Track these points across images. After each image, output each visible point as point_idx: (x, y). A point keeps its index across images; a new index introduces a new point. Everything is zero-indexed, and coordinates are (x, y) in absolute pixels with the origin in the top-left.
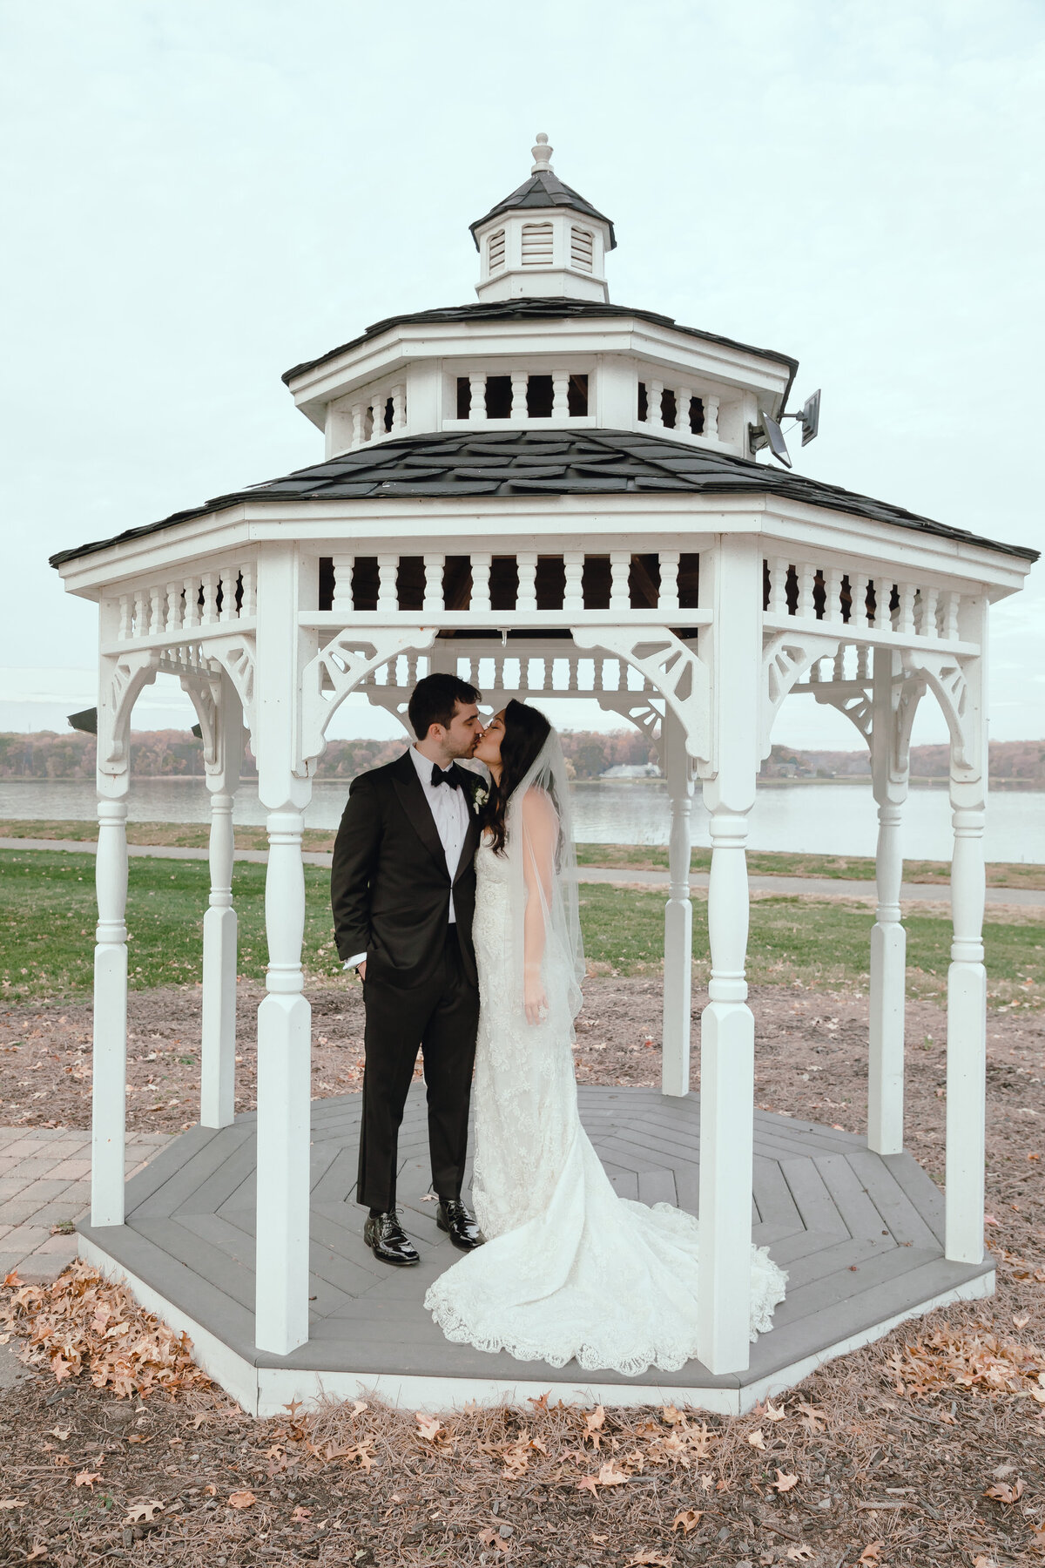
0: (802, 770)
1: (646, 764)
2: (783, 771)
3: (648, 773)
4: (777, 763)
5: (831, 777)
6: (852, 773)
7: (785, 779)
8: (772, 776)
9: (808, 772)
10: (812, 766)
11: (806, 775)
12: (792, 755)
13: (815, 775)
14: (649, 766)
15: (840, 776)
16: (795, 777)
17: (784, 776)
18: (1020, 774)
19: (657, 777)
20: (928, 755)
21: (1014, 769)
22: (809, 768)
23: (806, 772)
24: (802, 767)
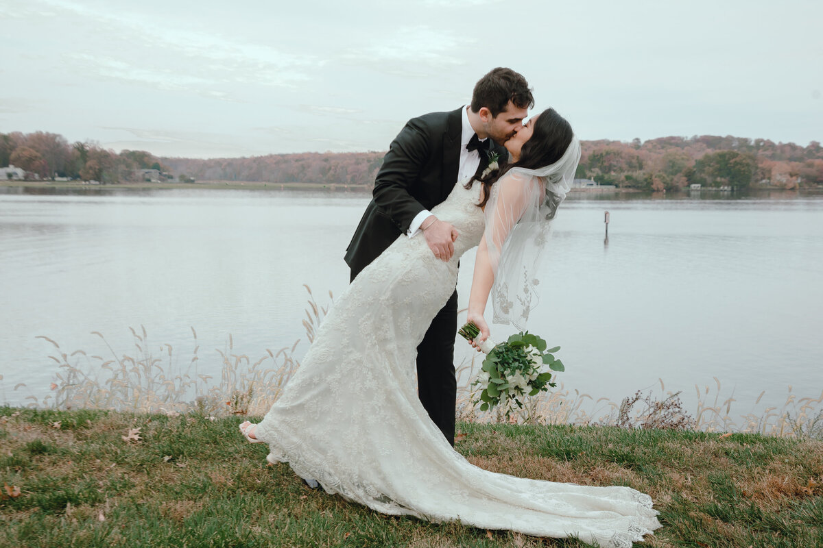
0: (165, 176)
1: (7, 166)
2: (147, 176)
3: (10, 176)
4: (143, 168)
5: (192, 182)
6: (210, 179)
7: (148, 183)
8: (136, 181)
9: (171, 177)
10: (175, 173)
11: (170, 180)
12: (154, 162)
13: (177, 180)
14: (11, 169)
15: (199, 182)
16: (159, 181)
17: (149, 180)
18: (353, 181)
19: (20, 180)
20: (275, 163)
21: (349, 177)
22: (171, 174)
23: (169, 178)
24: (164, 173)
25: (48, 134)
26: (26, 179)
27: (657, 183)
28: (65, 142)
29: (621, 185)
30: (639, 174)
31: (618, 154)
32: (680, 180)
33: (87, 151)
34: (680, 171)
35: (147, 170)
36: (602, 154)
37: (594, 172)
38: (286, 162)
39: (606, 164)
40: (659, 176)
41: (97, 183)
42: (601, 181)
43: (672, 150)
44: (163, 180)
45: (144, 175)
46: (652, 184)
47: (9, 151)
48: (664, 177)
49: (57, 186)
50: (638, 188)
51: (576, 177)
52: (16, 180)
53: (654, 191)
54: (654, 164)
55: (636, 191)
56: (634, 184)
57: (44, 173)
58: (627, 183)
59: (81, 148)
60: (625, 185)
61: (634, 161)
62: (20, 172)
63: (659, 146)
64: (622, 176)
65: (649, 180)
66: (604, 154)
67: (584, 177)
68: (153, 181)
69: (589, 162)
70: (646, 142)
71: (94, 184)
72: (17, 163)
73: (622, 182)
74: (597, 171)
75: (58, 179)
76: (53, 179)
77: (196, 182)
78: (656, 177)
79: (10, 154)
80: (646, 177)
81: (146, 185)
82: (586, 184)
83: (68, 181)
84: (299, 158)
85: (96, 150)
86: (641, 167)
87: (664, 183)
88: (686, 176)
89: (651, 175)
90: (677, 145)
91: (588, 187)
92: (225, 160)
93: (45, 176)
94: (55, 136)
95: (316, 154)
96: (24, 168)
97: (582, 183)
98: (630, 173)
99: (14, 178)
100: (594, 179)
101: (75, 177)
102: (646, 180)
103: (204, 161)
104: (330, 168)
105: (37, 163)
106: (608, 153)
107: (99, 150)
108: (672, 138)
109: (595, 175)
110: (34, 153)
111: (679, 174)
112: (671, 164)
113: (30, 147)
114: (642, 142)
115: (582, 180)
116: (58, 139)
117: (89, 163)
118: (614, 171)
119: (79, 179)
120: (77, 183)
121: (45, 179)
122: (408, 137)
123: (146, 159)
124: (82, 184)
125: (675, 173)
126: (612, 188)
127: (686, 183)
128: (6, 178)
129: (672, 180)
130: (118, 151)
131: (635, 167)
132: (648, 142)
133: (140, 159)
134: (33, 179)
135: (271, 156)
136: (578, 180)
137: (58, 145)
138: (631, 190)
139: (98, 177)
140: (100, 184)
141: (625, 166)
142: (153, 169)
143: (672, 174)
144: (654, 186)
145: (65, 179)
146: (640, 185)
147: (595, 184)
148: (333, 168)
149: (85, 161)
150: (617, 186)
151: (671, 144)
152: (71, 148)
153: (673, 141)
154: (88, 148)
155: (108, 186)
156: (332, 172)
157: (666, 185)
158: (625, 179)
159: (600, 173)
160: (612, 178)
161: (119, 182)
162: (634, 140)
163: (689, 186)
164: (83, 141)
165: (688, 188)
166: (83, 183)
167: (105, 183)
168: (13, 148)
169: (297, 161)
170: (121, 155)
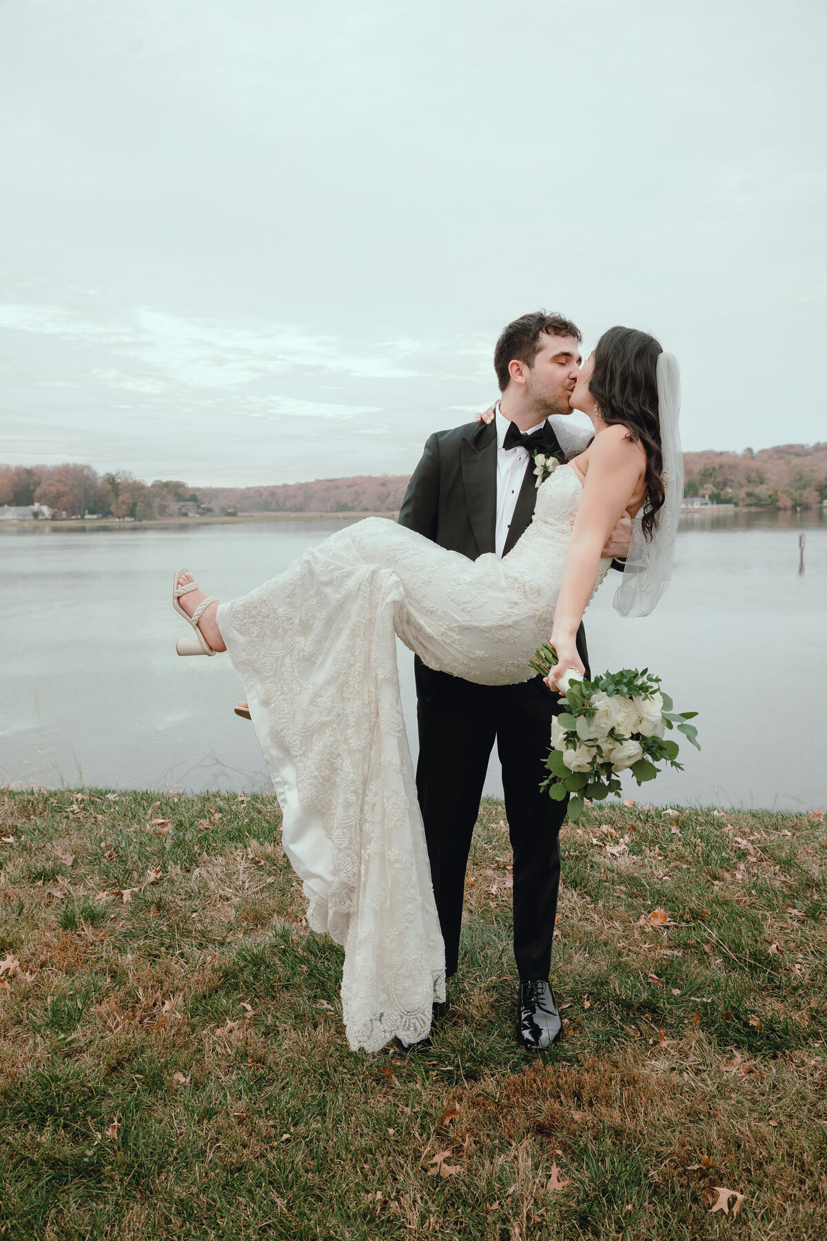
0: (204, 509)
1: (33, 504)
2: (184, 510)
3: (36, 514)
4: (178, 501)
5: (235, 515)
6: (251, 511)
7: (186, 518)
8: (171, 516)
9: (209, 510)
10: (214, 505)
11: (210, 514)
12: (191, 493)
13: (218, 514)
14: (36, 507)
16: (197, 516)
17: (186, 515)
19: (46, 519)
20: (324, 490)
22: (210, 506)
23: (208, 511)
24: (202, 506)
25: (75, 465)
26: (54, 518)
27: (785, 501)
28: (95, 474)
29: (740, 503)
30: (761, 490)
31: (733, 467)
32: (810, 495)
33: (119, 484)
34: (809, 485)
35: (182, 503)
36: (714, 469)
37: (706, 489)
38: (337, 488)
39: (720, 479)
40: (786, 492)
41: (133, 519)
42: (716, 499)
43: (796, 461)
44: (201, 514)
45: (180, 509)
46: (778, 501)
47: (32, 487)
48: (791, 493)
49: (88, 525)
50: (761, 506)
51: (685, 496)
52: (42, 520)
53: (779, 509)
54: (777, 479)
55: (760, 510)
56: (756, 501)
57: (75, 510)
58: (748, 501)
59: (111, 480)
60: (746, 503)
61: (753, 475)
62: (46, 510)
63: (776, 456)
64: (742, 493)
65: (774, 497)
66: (717, 467)
67: (695, 494)
68: (190, 515)
69: (699, 477)
70: (760, 452)
71: (128, 520)
72: (43, 499)
73: (743, 500)
74: (709, 489)
75: (87, 517)
76: (83, 518)
77: (239, 514)
78: (782, 493)
79: (34, 491)
80: (770, 493)
81: (183, 520)
82: (699, 503)
83: (97, 519)
84: (352, 483)
85: (129, 483)
86: (762, 482)
87: (792, 499)
88: (817, 490)
89: (777, 491)
90: (798, 455)
91: (703, 507)
92: (265, 488)
93: (74, 514)
94: (83, 468)
95: (370, 478)
96: (51, 506)
97: (695, 503)
98: (750, 489)
99: (40, 517)
100: (710, 497)
101: (107, 513)
102: (770, 497)
103: (241, 490)
104: (389, 494)
105: (65, 499)
106: (721, 467)
107: (130, 481)
108: (791, 446)
109: (709, 492)
110: (62, 489)
111: (808, 489)
112: (798, 477)
113: (57, 481)
114: (756, 450)
115: (695, 499)
116: (86, 471)
117: (121, 498)
118: (731, 487)
119: (110, 516)
120: (110, 520)
121: (73, 517)
122: (430, 453)
123: (181, 491)
124: (115, 522)
125: (804, 487)
126: (731, 507)
127: (818, 499)
128: (32, 518)
129: (801, 495)
130: (149, 482)
131: (755, 482)
132: (763, 451)
133: (176, 491)
134: (60, 518)
135: (319, 482)
136: (689, 499)
137: (87, 478)
138: (753, 509)
139: (132, 513)
140: (135, 520)
141: (744, 481)
142: (190, 501)
143: (800, 489)
144: (780, 504)
145: (95, 517)
146: (763, 502)
147: (709, 502)
148: (392, 493)
149: (117, 495)
150: (736, 504)
151: (789, 454)
152: (100, 481)
153: (791, 450)
154: (119, 480)
155: (144, 522)
156: (391, 499)
157: (794, 502)
158: (745, 496)
159: (716, 491)
160: (729, 496)
161: (155, 519)
162: (745, 451)
163: (821, 502)
164: (114, 473)
165: (819, 505)
166: (117, 520)
167: (140, 520)
168: (38, 484)
169: (349, 486)
170: (153, 486)
